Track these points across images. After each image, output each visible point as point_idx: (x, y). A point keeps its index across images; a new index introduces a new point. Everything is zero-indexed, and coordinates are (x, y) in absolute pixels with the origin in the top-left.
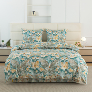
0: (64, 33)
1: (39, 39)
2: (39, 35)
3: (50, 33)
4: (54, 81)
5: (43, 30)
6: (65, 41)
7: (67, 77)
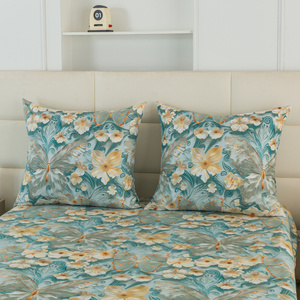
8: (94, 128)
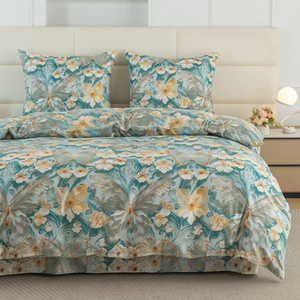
0: (205, 69)
1: (96, 94)
2: (98, 79)
3: (142, 71)
4: (150, 268)
5: (114, 56)
6: (209, 104)
7: (204, 249)
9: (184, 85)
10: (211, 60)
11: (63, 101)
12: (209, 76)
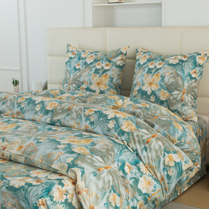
1: (101, 83)
2: (105, 71)
5: (124, 52)
6: (188, 98)
8: (96, 61)
9: (166, 79)
10: (197, 57)
11: (78, 87)
12: (191, 72)
